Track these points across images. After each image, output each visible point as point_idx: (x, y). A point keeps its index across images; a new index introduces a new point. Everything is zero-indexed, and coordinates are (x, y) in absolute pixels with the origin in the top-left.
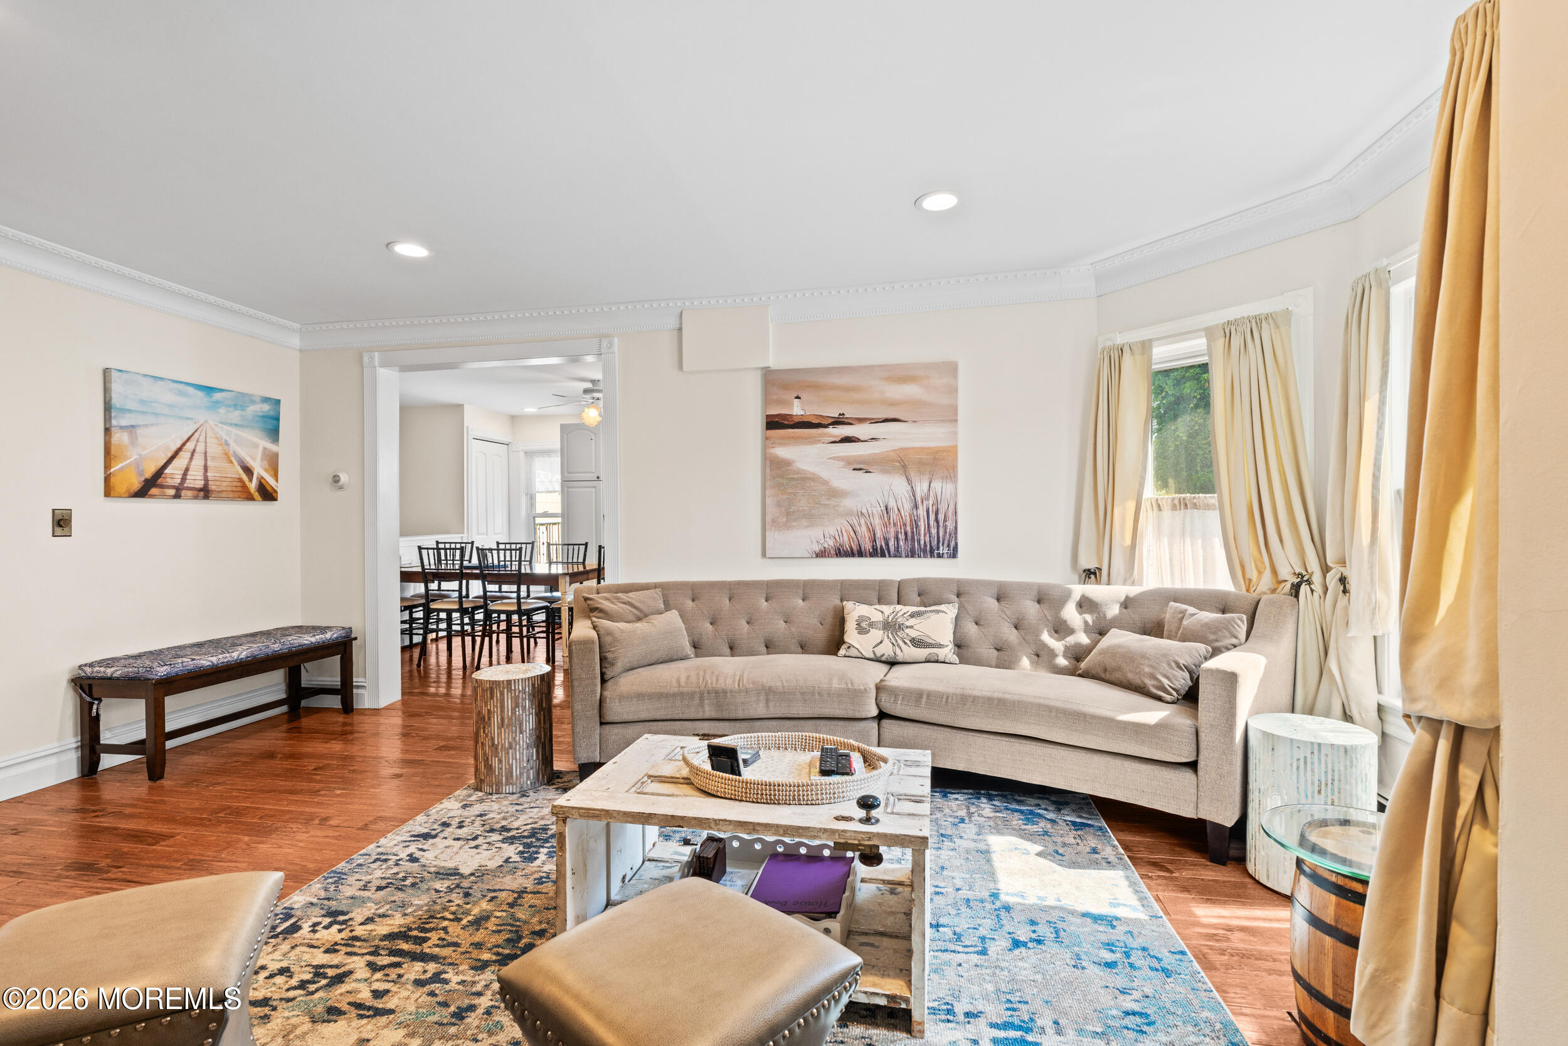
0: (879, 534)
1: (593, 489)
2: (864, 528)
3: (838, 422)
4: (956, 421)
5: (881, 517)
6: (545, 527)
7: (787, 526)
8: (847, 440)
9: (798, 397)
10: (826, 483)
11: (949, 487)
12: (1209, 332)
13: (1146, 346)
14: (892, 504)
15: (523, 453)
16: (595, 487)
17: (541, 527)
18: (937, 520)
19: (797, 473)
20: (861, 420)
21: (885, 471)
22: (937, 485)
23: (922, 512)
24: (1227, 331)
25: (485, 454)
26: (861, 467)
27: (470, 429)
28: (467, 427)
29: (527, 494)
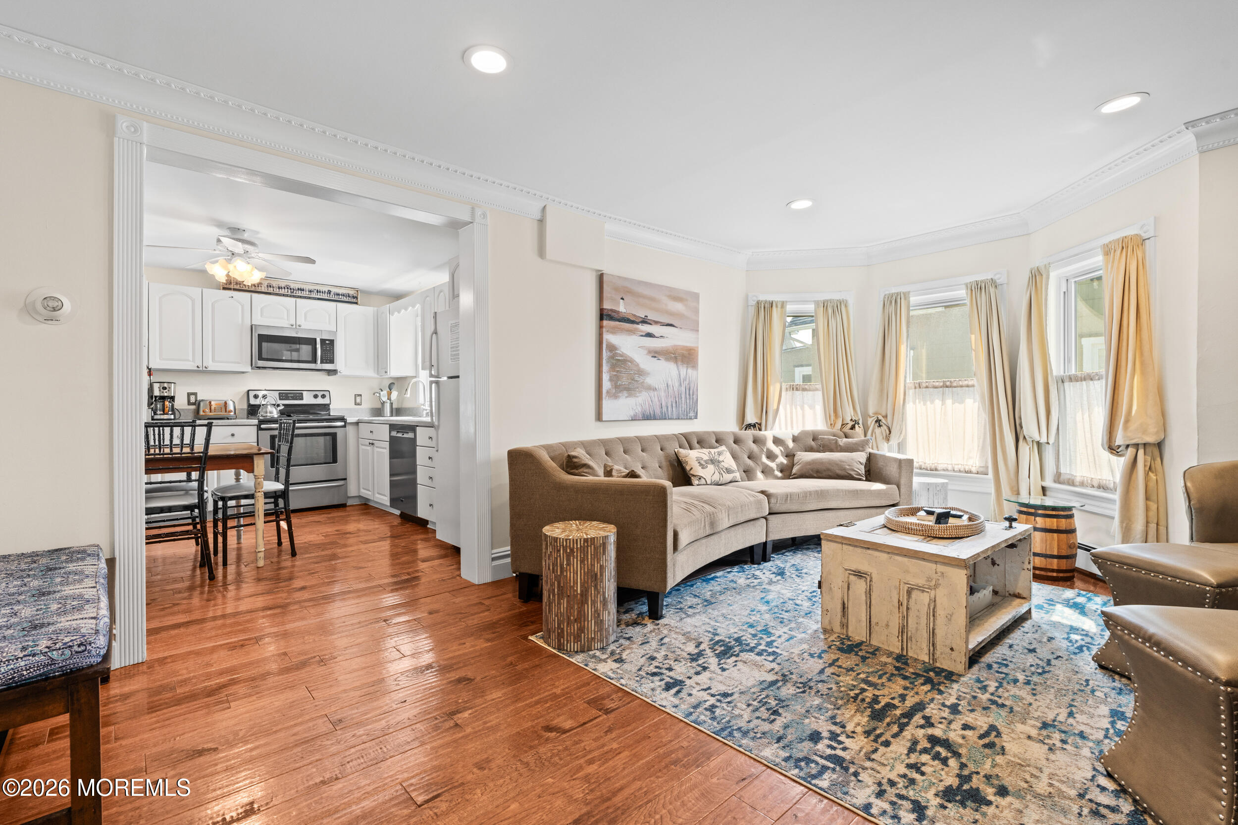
0: (664, 404)
2: (656, 399)
3: (644, 321)
4: (698, 331)
5: (665, 391)
7: (615, 397)
8: (649, 335)
9: (622, 299)
10: (638, 365)
11: (695, 372)
12: (817, 303)
13: (783, 305)
14: (670, 383)
18: (689, 394)
19: (622, 356)
20: (656, 323)
21: (667, 359)
22: (690, 371)
23: (683, 389)
24: (825, 304)
26: (655, 354)
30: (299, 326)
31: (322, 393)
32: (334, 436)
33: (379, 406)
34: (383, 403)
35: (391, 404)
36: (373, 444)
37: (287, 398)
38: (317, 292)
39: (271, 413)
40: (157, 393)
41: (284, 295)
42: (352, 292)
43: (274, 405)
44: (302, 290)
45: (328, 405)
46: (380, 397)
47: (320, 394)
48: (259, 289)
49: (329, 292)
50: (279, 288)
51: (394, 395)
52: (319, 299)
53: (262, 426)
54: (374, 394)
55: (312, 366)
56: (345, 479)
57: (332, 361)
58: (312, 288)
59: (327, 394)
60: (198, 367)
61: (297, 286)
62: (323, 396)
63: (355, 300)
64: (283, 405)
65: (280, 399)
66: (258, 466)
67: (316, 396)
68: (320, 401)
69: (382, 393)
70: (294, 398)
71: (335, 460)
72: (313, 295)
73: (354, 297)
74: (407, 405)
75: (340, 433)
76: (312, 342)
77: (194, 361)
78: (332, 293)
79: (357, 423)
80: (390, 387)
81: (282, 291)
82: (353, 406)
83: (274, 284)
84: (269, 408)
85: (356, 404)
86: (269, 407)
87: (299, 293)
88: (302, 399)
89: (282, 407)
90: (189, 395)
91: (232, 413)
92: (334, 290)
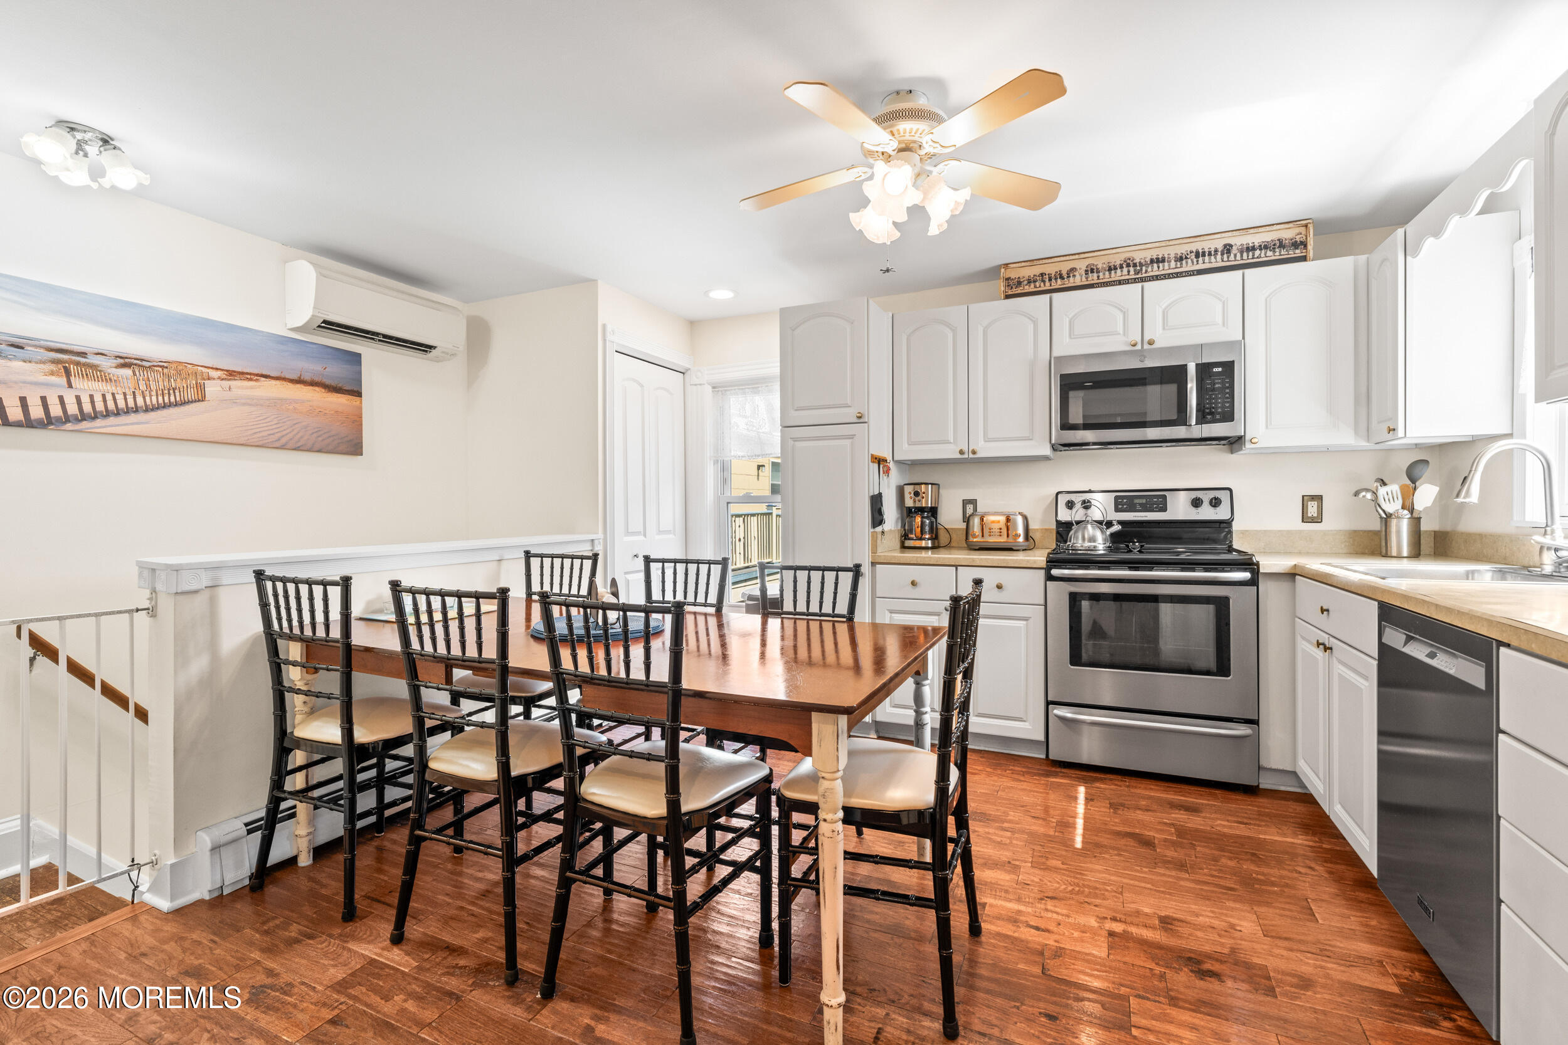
1: (847, 442)
6: (741, 519)
15: (710, 389)
16: (852, 437)
17: (737, 519)
25: (642, 386)
27: (609, 328)
28: (604, 326)
29: (716, 462)
30: (1151, 343)
31: (1212, 494)
32: (1221, 606)
33: (1376, 525)
34: (1387, 518)
35: (1416, 521)
36: (1327, 649)
37: (1131, 508)
38: (1197, 256)
39: (1092, 539)
40: (909, 503)
41: (1120, 283)
42: (1288, 234)
43: (1100, 523)
44: (1160, 261)
45: (1228, 523)
46: (1375, 499)
47: (1206, 497)
48: (1071, 282)
49: (1228, 248)
50: (1110, 270)
51: (1426, 495)
52: (1200, 272)
53: (1055, 572)
54: (1356, 494)
55: (1180, 432)
56: (1254, 722)
57: (1229, 417)
58: (1182, 250)
59: (1224, 496)
60: (961, 452)
61: (1149, 255)
62: (1215, 503)
63: (1298, 253)
64: (1120, 522)
65: (1117, 510)
66: (820, 741)
67: (1196, 503)
68: (1207, 513)
69: (1382, 491)
70: (1146, 508)
71: (1223, 668)
72: (1188, 266)
73: (1295, 245)
74: (1471, 524)
75: (1240, 602)
76: (1176, 375)
77: (955, 442)
78: (1234, 250)
79: (1291, 576)
80: (1413, 474)
81: (1117, 275)
82: (1296, 524)
83: (1100, 263)
84: (1090, 530)
85: (1305, 519)
86: (1089, 526)
87: (1154, 270)
88: (1164, 509)
89: (1116, 528)
90: (965, 503)
91: (1021, 539)
92: (1238, 241)
